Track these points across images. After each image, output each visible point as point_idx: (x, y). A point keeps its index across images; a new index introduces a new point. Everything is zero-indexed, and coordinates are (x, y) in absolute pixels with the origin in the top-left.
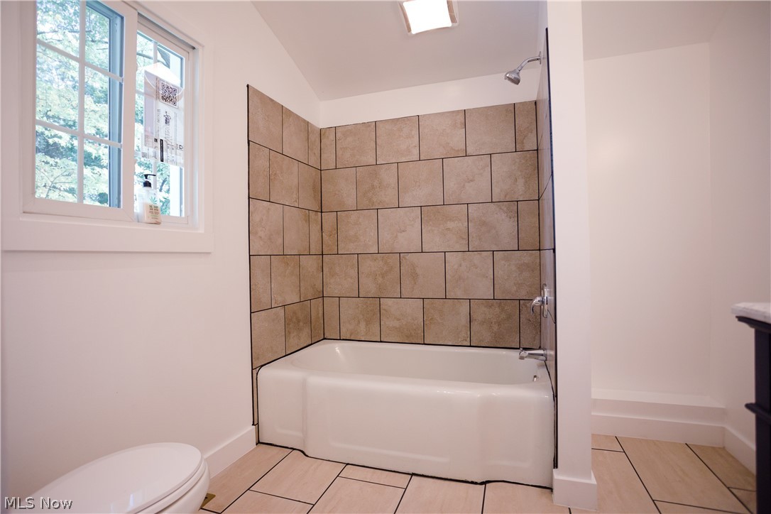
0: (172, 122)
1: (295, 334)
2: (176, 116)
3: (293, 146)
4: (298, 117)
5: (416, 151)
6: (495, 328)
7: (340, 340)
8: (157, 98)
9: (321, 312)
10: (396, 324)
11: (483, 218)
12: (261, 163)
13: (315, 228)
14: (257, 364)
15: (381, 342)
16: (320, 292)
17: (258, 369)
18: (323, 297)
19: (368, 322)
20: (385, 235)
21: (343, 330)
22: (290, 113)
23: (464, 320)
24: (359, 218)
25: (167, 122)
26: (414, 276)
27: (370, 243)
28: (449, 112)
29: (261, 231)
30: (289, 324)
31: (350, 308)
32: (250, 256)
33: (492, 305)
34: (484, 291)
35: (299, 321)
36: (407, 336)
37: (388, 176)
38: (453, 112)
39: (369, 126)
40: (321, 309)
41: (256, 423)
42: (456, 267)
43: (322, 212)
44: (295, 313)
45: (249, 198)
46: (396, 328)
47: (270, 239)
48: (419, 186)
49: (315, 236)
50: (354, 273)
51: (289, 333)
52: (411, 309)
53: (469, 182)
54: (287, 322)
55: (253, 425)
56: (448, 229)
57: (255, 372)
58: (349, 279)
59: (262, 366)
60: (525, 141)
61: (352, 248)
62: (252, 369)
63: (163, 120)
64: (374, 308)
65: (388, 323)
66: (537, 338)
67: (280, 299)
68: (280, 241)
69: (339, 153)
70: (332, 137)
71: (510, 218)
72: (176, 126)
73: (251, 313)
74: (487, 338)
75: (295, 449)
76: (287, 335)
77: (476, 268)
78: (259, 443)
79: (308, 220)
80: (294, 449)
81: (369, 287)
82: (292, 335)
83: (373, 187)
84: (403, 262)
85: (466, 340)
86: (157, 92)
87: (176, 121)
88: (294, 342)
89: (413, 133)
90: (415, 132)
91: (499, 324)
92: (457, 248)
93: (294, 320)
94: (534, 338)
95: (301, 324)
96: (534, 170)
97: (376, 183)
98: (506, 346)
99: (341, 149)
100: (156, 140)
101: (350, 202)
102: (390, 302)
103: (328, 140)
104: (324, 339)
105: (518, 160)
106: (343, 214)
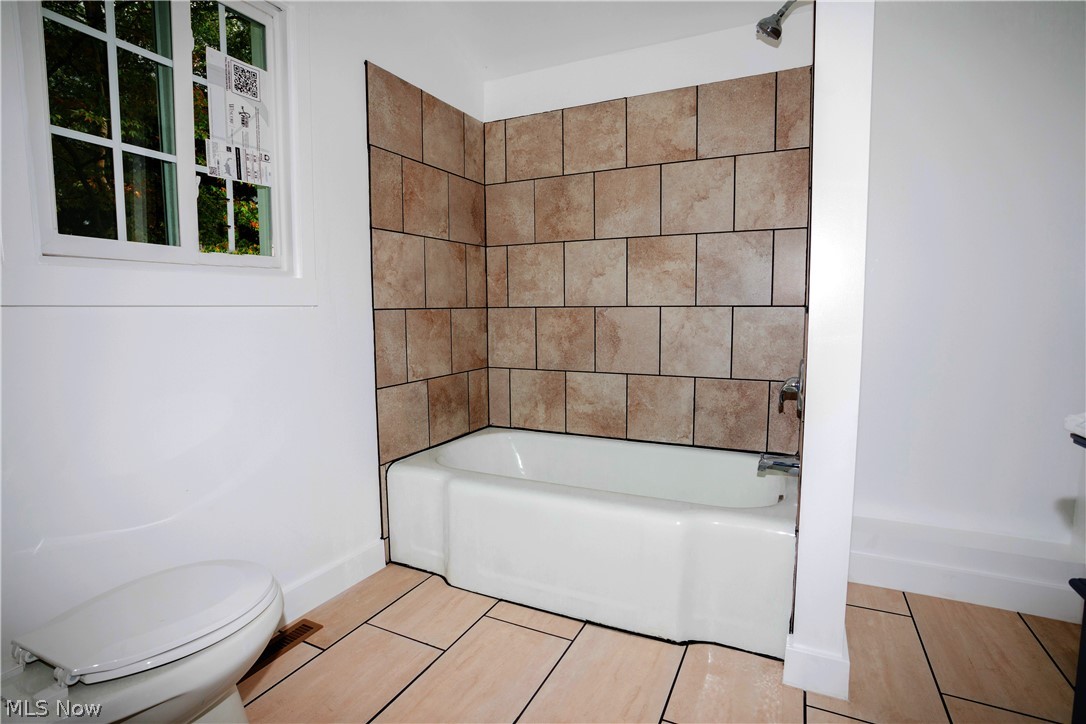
0: (252, 123)
1: (444, 418)
2: (257, 113)
3: (439, 148)
4: (447, 107)
5: (621, 154)
6: (732, 421)
7: (510, 428)
8: (228, 87)
9: (484, 389)
10: (588, 409)
11: (720, 257)
12: (390, 177)
13: (475, 271)
14: (386, 458)
15: (566, 433)
16: (482, 361)
17: (387, 465)
18: (488, 367)
19: (549, 405)
20: (575, 281)
21: (515, 415)
22: (433, 102)
23: (685, 408)
24: (538, 254)
25: (244, 123)
26: (615, 341)
27: (553, 292)
28: (672, 91)
29: (391, 274)
30: (434, 405)
31: (523, 385)
32: (374, 310)
33: (728, 387)
34: (716, 364)
35: (450, 401)
36: (602, 427)
37: (580, 194)
38: (679, 90)
39: (554, 117)
40: (484, 384)
41: (385, 537)
42: (676, 329)
43: (486, 247)
44: (443, 389)
45: (371, 228)
46: (588, 415)
47: (404, 286)
48: (625, 207)
49: (475, 282)
50: (529, 334)
51: (435, 416)
52: (608, 390)
53: (699, 200)
54: (433, 401)
55: (382, 538)
56: (666, 272)
57: (383, 469)
58: (523, 344)
59: (393, 461)
60: (790, 134)
61: (527, 298)
62: (380, 465)
63: (238, 119)
64: (557, 387)
65: (578, 407)
66: (793, 438)
67: (420, 370)
68: (420, 288)
69: (511, 159)
70: (501, 135)
71: (761, 256)
72: (258, 127)
73: (377, 389)
74: (718, 436)
75: (435, 574)
76: (432, 418)
77: (707, 331)
78: (389, 562)
79: (463, 258)
80: (433, 574)
81: (551, 355)
82: (439, 420)
83: (558, 209)
84: (600, 320)
85: (687, 437)
86: (228, 79)
87: (258, 120)
88: (443, 430)
89: (618, 125)
90: (620, 124)
91: (737, 415)
92: (679, 300)
93: (443, 399)
94: (790, 439)
95: (453, 405)
96: (803, 180)
97: (562, 204)
98: (746, 448)
99: (513, 152)
100: (229, 149)
101: (526, 231)
102: (579, 377)
103: (495, 141)
104: (489, 426)
105: (777, 165)
106: (516, 249)
